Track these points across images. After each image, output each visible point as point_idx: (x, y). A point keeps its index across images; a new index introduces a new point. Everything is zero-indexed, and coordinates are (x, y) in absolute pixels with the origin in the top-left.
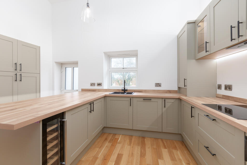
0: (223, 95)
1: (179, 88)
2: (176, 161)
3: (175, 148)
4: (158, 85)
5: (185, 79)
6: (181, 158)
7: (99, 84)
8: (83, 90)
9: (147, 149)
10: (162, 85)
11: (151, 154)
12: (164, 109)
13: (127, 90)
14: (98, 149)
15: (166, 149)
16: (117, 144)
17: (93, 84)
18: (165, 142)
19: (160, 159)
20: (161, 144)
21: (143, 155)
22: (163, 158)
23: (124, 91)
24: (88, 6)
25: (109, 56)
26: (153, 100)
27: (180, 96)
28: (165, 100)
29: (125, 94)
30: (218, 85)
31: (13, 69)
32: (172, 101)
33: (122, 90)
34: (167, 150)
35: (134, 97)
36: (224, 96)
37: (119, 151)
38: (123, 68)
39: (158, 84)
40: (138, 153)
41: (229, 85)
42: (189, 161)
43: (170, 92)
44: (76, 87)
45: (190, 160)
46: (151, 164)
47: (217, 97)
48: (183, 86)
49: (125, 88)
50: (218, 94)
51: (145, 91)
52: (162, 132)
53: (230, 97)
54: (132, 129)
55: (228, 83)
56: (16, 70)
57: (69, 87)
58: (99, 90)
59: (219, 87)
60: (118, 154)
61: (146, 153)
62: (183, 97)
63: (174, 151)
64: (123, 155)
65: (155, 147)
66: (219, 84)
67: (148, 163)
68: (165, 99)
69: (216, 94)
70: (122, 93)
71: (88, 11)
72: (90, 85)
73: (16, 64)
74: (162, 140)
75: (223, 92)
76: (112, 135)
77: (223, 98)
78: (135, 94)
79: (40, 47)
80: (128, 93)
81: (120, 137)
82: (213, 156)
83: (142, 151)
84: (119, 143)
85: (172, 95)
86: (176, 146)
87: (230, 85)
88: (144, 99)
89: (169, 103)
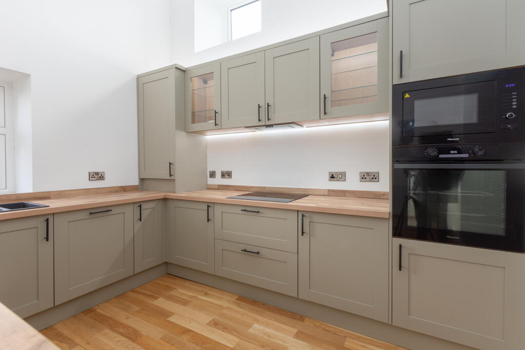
0: (219, 185)
1: (142, 180)
3: (169, 288)
4: (97, 176)
5: (170, 163)
6: (190, 294)
9: (127, 322)
10: (106, 177)
11: (146, 322)
15: (158, 298)
18: (144, 292)
19: (168, 317)
20: (141, 297)
21: (133, 336)
22: (171, 312)
26: (115, 211)
27: (164, 194)
30: (210, 172)
32: (152, 205)
34: (161, 299)
35: (55, 214)
36: (221, 185)
39: (97, 174)
40: (119, 341)
41: (227, 172)
43: (125, 191)
45: (203, 289)
46: (165, 333)
47: (208, 189)
48: (166, 177)
50: (211, 185)
51: (60, 194)
53: (229, 186)
55: (226, 169)
59: (213, 175)
61: (134, 328)
65: (137, 309)
66: (212, 170)
67: (160, 337)
68: (139, 205)
69: (207, 185)
74: (133, 291)
75: (218, 180)
83: (122, 330)
86: (167, 286)
87: (230, 172)
88: (91, 214)
89: (147, 209)
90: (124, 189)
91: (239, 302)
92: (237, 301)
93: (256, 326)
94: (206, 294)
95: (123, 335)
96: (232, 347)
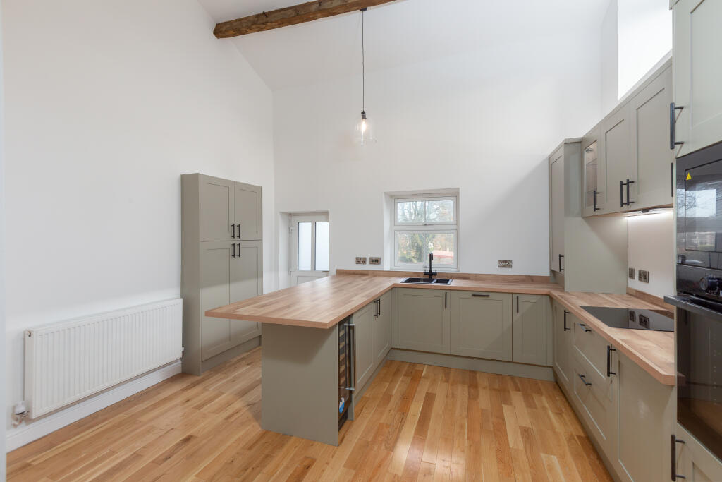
0: (637, 291)
1: (553, 272)
2: (536, 408)
3: (539, 391)
4: (505, 264)
5: (560, 256)
6: (547, 405)
7: (375, 261)
8: (341, 273)
9: (481, 390)
10: (514, 264)
12: (516, 316)
13: (435, 274)
14: (387, 384)
15: (519, 390)
16: (422, 379)
17: (360, 261)
19: (504, 404)
20: (510, 383)
21: (473, 397)
22: (511, 403)
23: (430, 276)
24: (364, 117)
25: (394, 198)
27: (549, 290)
28: (518, 298)
29: (433, 282)
31: (228, 236)
32: (534, 299)
33: (426, 274)
34: (520, 393)
35: (451, 290)
37: (429, 389)
38: (426, 225)
39: (505, 262)
40: (464, 394)
41: (644, 272)
42: (561, 410)
44: (323, 264)
47: (628, 294)
48: (557, 269)
49: (431, 271)
50: (631, 289)
51: (476, 276)
52: (512, 362)
54: (449, 353)
55: (643, 268)
56: (234, 237)
57: (305, 264)
58: (375, 274)
59: (631, 274)
60: (427, 393)
61: (479, 395)
62: (556, 294)
63: (536, 397)
64: (435, 395)
65: (496, 388)
66: (631, 267)
67: (483, 408)
68: (518, 296)
69: (628, 288)
70: (425, 281)
71: (364, 126)
72: (354, 261)
73: (234, 225)
74: (512, 377)
75: (636, 284)
76: (408, 365)
77: (635, 296)
78: (453, 283)
79: (261, 188)
80: (438, 281)
81: (425, 370)
82: (587, 385)
84: (424, 377)
85: (535, 287)
87: (646, 272)
88: (474, 295)
89: (526, 303)
90: (531, 279)
91: (577, 439)
92: (576, 437)
93: (554, 459)
94: (559, 414)
95: (469, 393)
96: (511, 446)
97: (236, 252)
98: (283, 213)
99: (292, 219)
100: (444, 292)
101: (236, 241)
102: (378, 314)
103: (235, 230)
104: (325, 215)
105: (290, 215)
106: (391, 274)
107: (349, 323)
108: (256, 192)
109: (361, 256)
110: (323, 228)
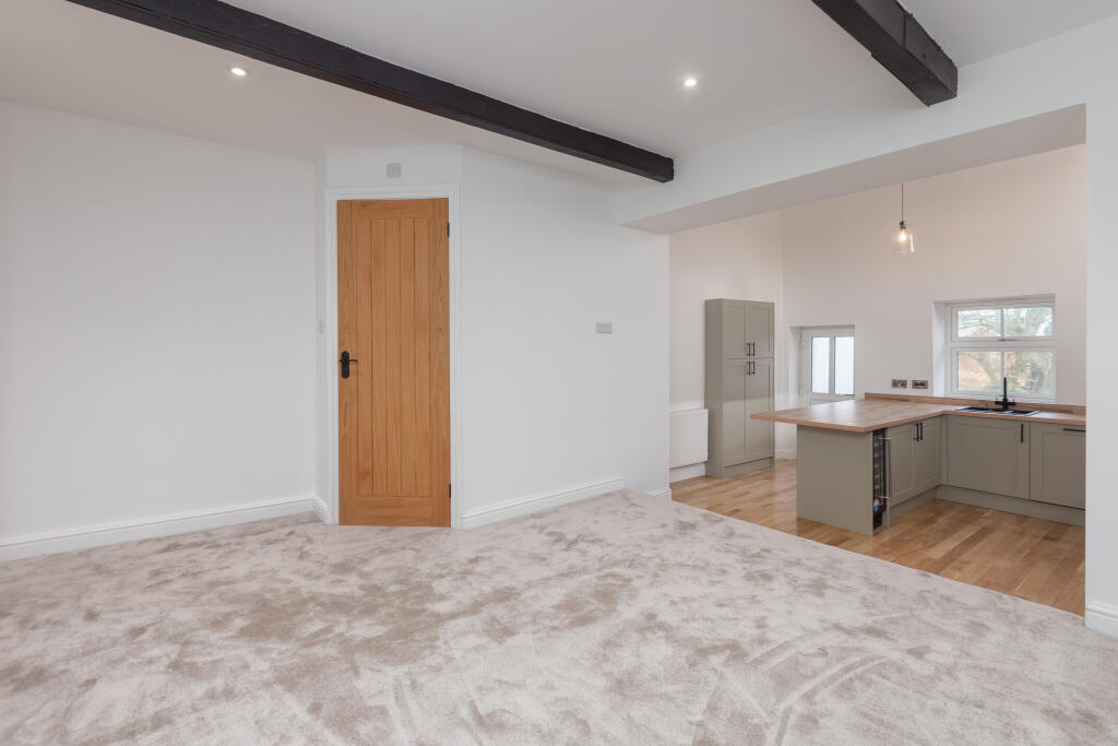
7: (920, 385)
8: (869, 397)
13: (1012, 404)
16: (982, 518)
17: (895, 384)
23: (1005, 405)
24: (903, 227)
29: (1007, 412)
31: (744, 353)
33: (998, 403)
35: (1031, 421)
37: (988, 526)
38: (1003, 340)
44: (845, 386)
49: (1005, 399)
54: (1027, 497)
56: (749, 355)
57: (820, 385)
58: (920, 400)
70: (996, 410)
71: (903, 237)
72: (890, 383)
73: (749, 344)
76: (963, 506)
80: (1015, 412)
84: (984, 517)
88: (1066, 429)
97: (750, 369)
98: (792, 328)
99: (803, 334)
100: (1020, 423)
101: (752, 359)
102: (919, 438)
103: (751, 348)
104: (847, 329)
105: (801, 328)
106: (943, 401)
107: (884, 436)
108: (768, 309)
109: (898, 377)
110: (846, 345)
